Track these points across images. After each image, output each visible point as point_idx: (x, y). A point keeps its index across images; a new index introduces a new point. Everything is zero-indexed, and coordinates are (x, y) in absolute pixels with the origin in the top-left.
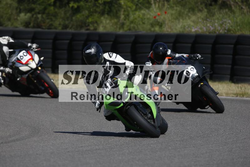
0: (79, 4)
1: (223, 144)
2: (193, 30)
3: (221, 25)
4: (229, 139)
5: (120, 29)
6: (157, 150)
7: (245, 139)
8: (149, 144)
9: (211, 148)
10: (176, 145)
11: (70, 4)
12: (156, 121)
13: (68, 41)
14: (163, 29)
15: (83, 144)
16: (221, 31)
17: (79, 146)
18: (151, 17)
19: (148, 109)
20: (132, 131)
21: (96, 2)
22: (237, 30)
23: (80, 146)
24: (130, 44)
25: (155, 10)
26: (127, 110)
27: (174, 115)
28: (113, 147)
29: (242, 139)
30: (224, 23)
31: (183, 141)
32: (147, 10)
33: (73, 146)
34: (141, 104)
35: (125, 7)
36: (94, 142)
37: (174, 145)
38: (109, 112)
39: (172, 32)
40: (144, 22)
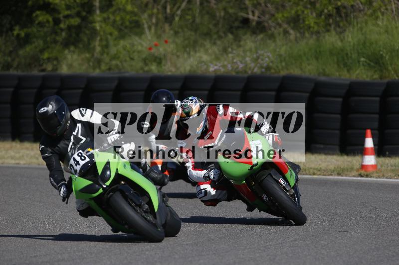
0: (30, 30)
1: (262, 249)
2: (212, 69)
3: (256, 60)
4: (270, 242)
5: (94, 69)
6: (155, 259)
7: (295, 240)
8: (143, 250)
9: (242, 256)
10: (185, 251)
11: (14, 30)
12: (158, 216)
13: (12, 89)
14: (163, 67)
15: (38, 252)
16: (256, 70)
17: (31, 255)
18: (144, 49)
19: (146, 197)
20: (120, 233)
21: (56, 27)
22: (280, 67)
23: (33, 255)
24: (111, 93)
25: (149, 38)
26: (109, 199)
27: (183, 205)
28: (86, 256)
29: (291, 241)
30: (261, 57)
31: (197, 245)
32: (137, 38)
33: (22, 256)
34: (132, 190)
35: (102, 33)
36: (55, 249)
37: (182, 252)
38: (84, 203)
39: (178, 73)
40: (132, 57)
